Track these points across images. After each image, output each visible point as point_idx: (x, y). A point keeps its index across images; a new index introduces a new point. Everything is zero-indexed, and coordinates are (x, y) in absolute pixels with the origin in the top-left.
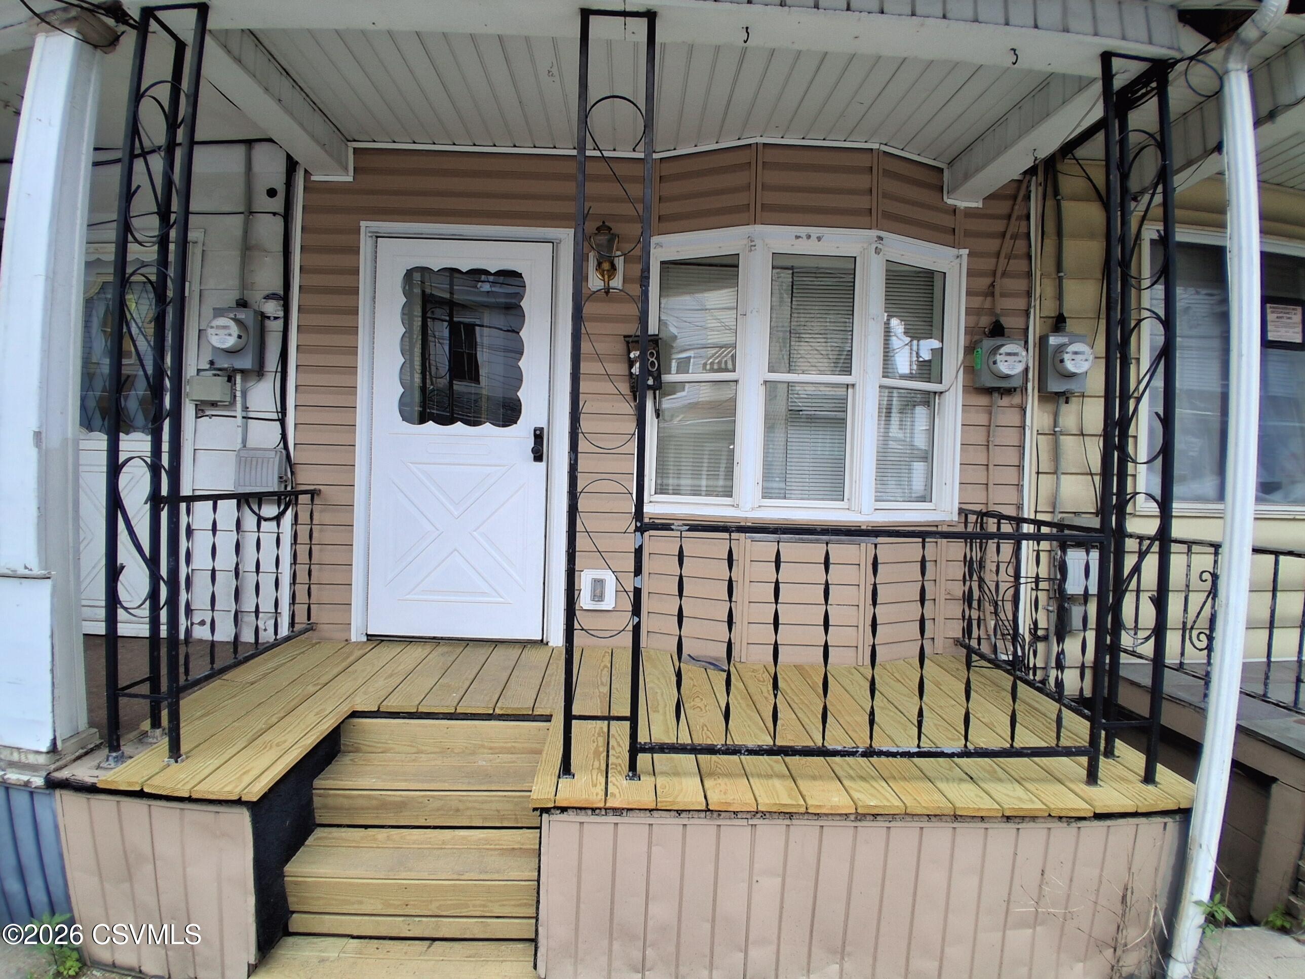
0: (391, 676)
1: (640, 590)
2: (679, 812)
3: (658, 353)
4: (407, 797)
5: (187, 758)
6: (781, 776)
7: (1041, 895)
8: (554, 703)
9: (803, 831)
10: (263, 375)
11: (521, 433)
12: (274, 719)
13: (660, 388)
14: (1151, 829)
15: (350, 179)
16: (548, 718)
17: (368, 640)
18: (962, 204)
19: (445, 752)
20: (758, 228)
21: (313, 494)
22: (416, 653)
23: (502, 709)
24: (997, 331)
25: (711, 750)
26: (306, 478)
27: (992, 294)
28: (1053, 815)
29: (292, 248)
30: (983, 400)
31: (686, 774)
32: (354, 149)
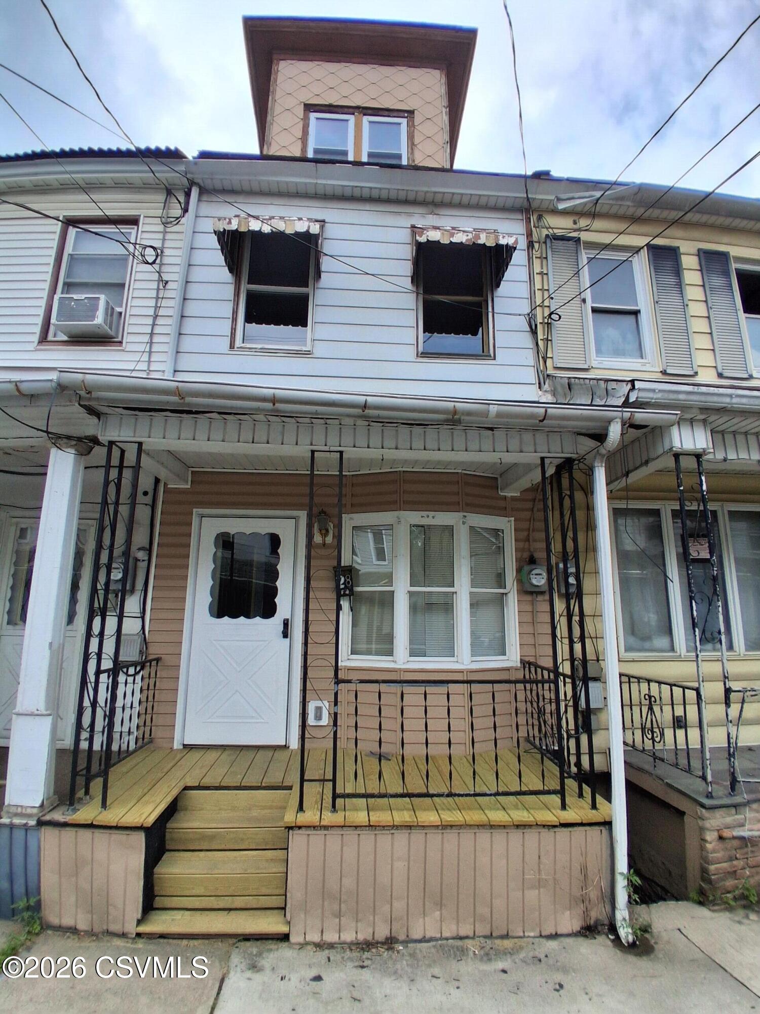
0: (202, 767)
1: (337, 713)
2: (356, 827)
3: (351, 576)
4: (215, 832)
5: (110, 808)
6: (408, 810)
7: (539, 870)
8: (294, 779)
9: (418, 836)
10: (134, 592)
11: (275, 622)
12: (146, 790)
13: (353, 595)
14: (594, 832)
15: (189, 487)
16: (290, 788)
17: (184, 748)
18: (509, 495)
19: (234, 809)
20: (402, 512)
21: (158, 660)
22: (213, 755)
23: (265, 783)
24: (532, 561)
25: (372, 796)
26: (154, 651)
27: (529, 541)
28: (539, 824)
29: (155, 522)
30: (529, 598)
31: (361, 810)
32: (192, 472)
